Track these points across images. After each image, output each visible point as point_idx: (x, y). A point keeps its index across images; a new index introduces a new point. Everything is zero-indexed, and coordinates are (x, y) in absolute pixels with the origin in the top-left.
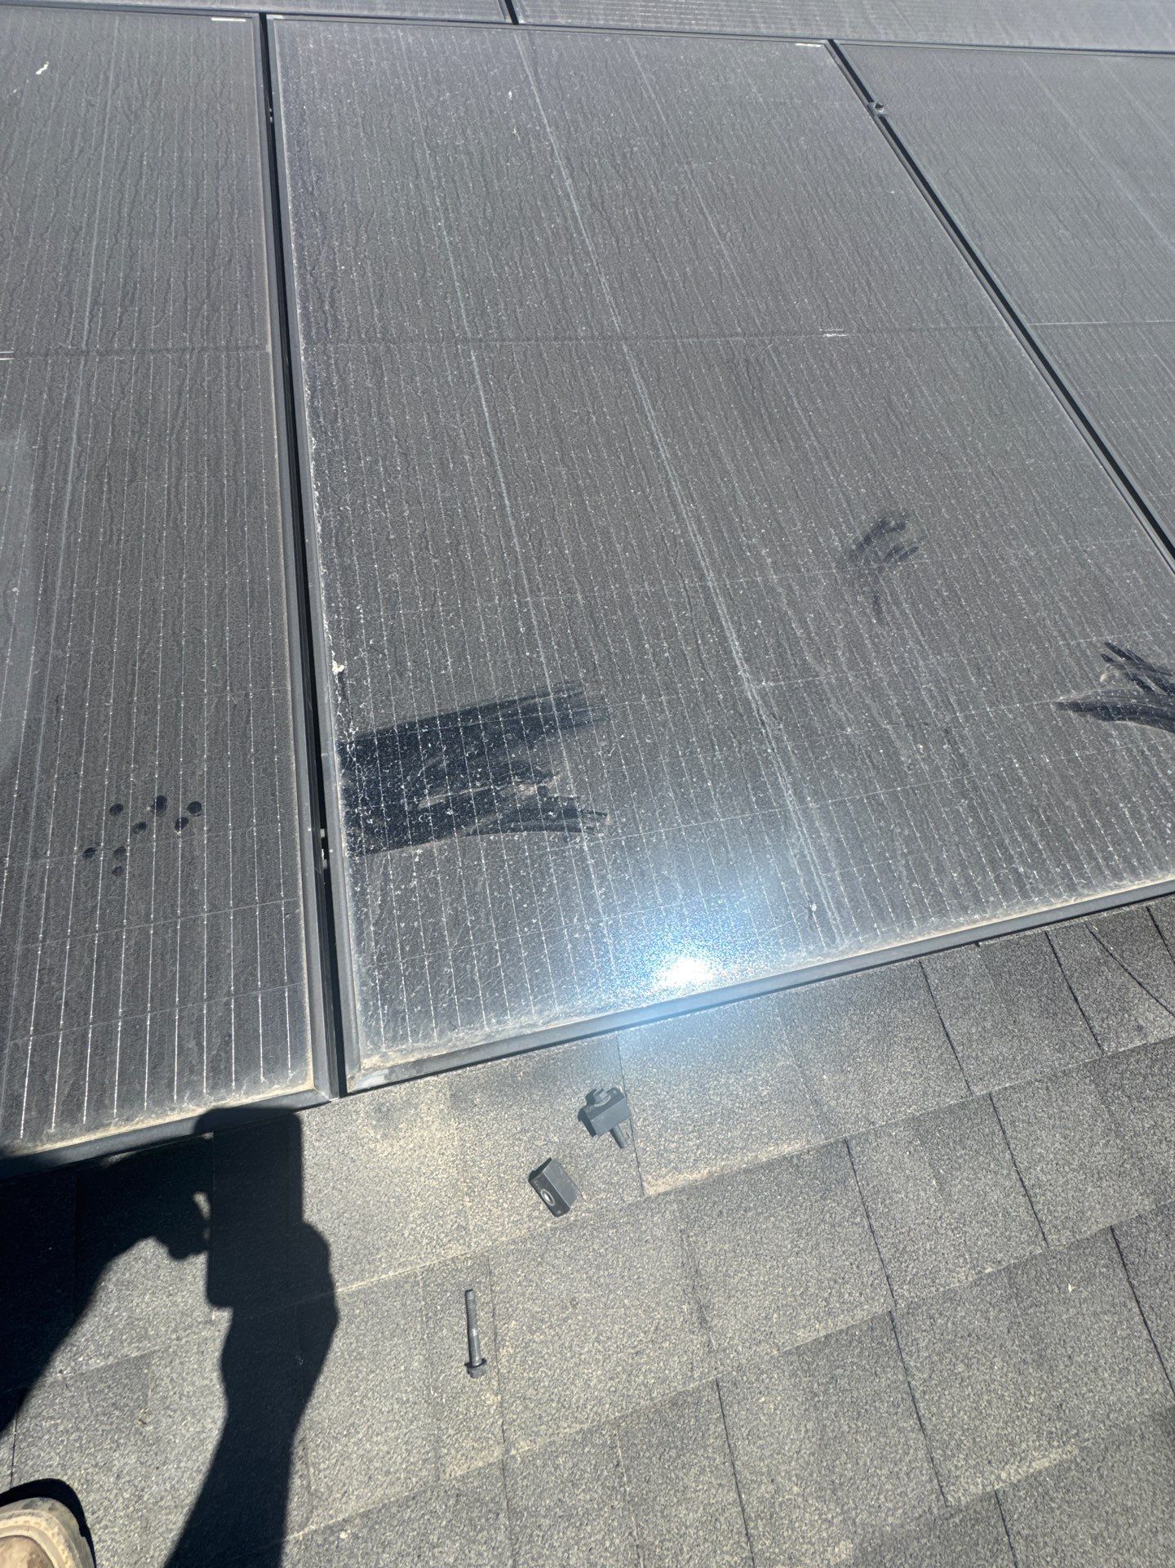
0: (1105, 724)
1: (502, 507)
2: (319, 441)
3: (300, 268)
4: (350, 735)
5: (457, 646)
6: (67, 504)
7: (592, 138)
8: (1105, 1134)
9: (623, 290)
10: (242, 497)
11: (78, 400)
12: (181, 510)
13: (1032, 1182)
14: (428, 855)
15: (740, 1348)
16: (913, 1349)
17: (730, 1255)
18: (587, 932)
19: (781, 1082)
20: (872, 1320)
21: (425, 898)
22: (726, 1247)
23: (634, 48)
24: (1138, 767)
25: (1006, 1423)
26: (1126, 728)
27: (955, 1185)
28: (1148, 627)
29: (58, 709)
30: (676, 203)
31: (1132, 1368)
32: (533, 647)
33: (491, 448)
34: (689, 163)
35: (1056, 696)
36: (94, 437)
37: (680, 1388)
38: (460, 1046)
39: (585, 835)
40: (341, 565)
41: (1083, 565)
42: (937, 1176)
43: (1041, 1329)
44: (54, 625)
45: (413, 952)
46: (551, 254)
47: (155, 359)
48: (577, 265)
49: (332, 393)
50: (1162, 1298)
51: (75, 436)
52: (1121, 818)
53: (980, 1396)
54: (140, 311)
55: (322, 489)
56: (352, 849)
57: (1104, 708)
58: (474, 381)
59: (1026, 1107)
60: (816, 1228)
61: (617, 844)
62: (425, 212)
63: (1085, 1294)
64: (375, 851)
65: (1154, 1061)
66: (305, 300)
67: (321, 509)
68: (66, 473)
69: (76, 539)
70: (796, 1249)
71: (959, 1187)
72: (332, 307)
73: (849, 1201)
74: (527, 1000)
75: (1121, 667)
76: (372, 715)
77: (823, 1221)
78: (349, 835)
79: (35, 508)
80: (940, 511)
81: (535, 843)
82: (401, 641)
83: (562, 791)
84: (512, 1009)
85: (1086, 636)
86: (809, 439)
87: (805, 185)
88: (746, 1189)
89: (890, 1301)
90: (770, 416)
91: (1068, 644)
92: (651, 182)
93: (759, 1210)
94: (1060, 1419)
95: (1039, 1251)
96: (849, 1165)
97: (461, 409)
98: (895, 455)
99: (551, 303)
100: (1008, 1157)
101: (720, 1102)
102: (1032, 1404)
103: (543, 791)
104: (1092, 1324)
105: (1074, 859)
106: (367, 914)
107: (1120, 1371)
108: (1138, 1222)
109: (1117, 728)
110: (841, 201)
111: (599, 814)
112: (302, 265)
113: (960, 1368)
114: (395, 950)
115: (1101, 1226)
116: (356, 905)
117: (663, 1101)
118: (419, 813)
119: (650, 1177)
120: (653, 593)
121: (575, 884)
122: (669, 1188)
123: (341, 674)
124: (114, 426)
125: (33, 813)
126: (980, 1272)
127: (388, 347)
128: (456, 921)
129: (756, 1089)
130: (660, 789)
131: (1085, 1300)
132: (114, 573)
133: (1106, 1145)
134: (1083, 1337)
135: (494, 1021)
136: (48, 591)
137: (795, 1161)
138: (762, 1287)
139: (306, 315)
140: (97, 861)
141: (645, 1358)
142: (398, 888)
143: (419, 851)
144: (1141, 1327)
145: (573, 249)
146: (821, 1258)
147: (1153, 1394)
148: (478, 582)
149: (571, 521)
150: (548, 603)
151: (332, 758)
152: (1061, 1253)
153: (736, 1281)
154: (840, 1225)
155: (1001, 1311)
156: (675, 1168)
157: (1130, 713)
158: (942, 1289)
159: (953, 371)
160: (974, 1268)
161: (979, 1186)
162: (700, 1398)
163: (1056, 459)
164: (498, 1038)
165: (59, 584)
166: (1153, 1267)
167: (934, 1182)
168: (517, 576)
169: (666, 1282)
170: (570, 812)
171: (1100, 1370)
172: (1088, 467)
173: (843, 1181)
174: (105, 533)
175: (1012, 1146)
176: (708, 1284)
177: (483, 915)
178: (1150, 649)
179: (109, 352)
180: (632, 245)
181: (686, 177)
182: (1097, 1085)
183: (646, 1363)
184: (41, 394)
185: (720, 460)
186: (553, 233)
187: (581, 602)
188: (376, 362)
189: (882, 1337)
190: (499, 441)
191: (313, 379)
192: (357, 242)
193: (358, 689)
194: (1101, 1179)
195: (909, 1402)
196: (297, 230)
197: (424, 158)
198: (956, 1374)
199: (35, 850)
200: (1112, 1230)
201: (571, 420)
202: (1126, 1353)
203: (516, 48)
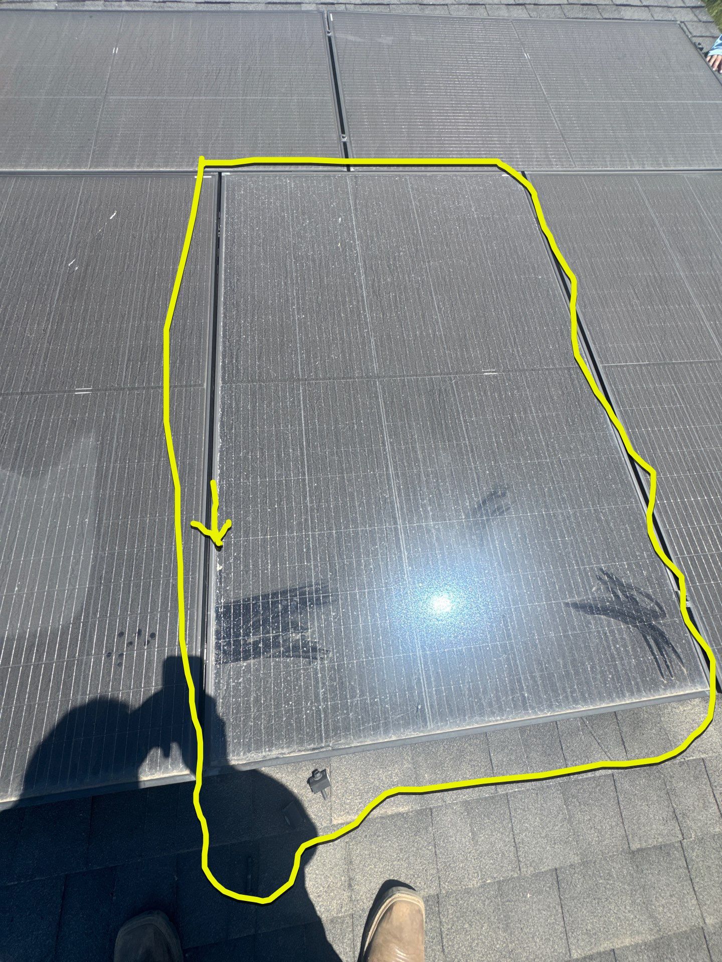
0: (589, 617)
1: (304, 480)
2: (223, 441)
3: (224, 337)
4: (221, 603)
5: (274, 558)
6: (110, 475)
7: (379, 247)
8: (562, 821)
9: (382, 347)
10: (186, 472)
11: (118, 416)
12: (159, 479)
13: (520, 840)
14: (249, 666)
15: (365, 901)
16: (446, 913)
17: (368, 856)
18: (313, 710)
19: (404, 776)
20: (429, 896)
21: (245, 687)
22: (366, 852)
23: (411, 183)
24: (601, 642)
25: (483, 955)
26: (600, 619)
27: (481, 837)
28: (627, 560)
29: (101, 583)
30: (418, 289)
31: (551, 939)
32: (309, 561)
33: (303, 445)
34: (429, 262)
35: (566, 598)
36: (124, 437)
37: (335, 915)
38: (252, 760)
39: (319, 662)
40: (226, 511)
41: (599, 520)
42: (472, 831)
43: (510, 913)
44: (101, 539)
45: (237, 714)
46: (348, 324)
47: (153, 393)
48: (360, 331)
49: (232, 412)
50: (575, 907)
51: (115, 437)
52: (585, 670)
53: (473, 940)
54: (148, 364)
55: (221, 469)
56: (216, 661)
57: (591, 607)
58: (300, 406)
59: (524, 802)
60: (409, 849)
61: (333, 667)
62: (288, 300)
63: (535, 900)
64: (226, 663)
65: (597, 786)
66: (224, 357)
67: (220, 480)
68: (111, 458)
69: (113, 494)
70: (398, 858)
71: (483, 838)
72: (236, 361)
73: (427, 838)
74: (283, 741)
75: (605, 583)
76: (232, 593)
77: (413, 846)
78: (216, 654)
79: (97, 475)
80: (526, 486)
81: (296, 664)
82: (249, 554)
83: (312, 638)
84: (276, 745)
85: (590, 563)
86: (465, 440)
87: (490, 274)
88: (379, 826)
89: (438, 889)
90: (446, 424)
91: (580, 569)
92: (406, 276)
93: (384, 837)
94: (510, 957)
95: (516, 875)
96: (430, 820)
97: (291, 422)
98: (509, 451)
99: (344, 356)
100: (510, 825)
101: (373, 782)
102: (498, 948)
103: (303, 638)
104: (536, 914)
105: (555, 691)
106: (219, 693)
107: (545, 939)
108: (570, 868)
109: (594, 619)
110: (509, 285)
111: (327, 651)
112: (224, 336)
113: (466, 926)
114: (229, 712)
115: (550, 868)
116: (215, 689)
117: (347, 778)
118: (247, 645)
119: (335, 816)
120: (370, 531)
121: (311, 686)
122: (343, 822)
123: (220, 571)
124: (133, 431)
125: (88, 635)
126: (484, 882)
127: (260, 385)
128: (257, 700)
129: (391, 778)
130: (357, 640)
131: (535, 902)
132: (127, 513)
133: (561, 826)
134: (530, 920)
135: (267, 749)
136: (100, 521)
137: (405, 815)
138: (379, 873)
139: (224, 367)
140: (112, 659)
141: (321, 899)
142: (234, 682)
143: (245, 664)
144: (561, 919)
145: (360, 321)
146: (409, 863)
147: (559, 953)
148: (287, 522)
149: (336, 488)
150: (319, 535)
151: (212, 614)
152: (528, 878)
153: (368, 869)
154: (421, 849)
155: (491, 901)
156: (348, 812)
157: (605, 611)
158: (464, 887)
159: (551, 397)
160: (482, 879)
161: (493, 839)
162: (344, 921)
163: (598, 454)
164: (268, 758)
165: (104, 518)
166: (573, 891)
167: (470, 834)
168: (306, 520)
169: (336, 865)
170: (314, 649)
171: (535, 937)
172: (615, 459)
173: (426, 828)
174: (125, 490)
175: (513, 821)
176: (355, 869)
177: (268, 698)
178: (624, 573)
179: (133, 388)
180: (391, 317)
181: (426, 271)
182: (563, 795)
183: (322, 901)
184: (102, 413)
185: (416, 452)
186: (350, 311)
187: (335, 535)
188: (254, 394)
189: (432, 905)
190: (307, 440)
191: (223, 403)
192: (252, 321)
193: (227, 578)
194: (555, 843)
195: (440, 938)
196: (224, 314)
197: (291, 265)
198: (464, 928)
199: (88, 652)
200: (556, 869)
201: (344, 428)
202: (550, 931)
203: (347, 188)
